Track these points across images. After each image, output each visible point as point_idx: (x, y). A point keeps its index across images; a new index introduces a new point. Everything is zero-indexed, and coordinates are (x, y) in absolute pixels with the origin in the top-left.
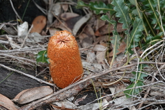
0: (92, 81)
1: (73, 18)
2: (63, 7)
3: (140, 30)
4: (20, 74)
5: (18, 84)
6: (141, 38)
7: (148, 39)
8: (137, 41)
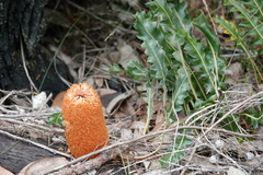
0: (119, 151)
1: (109, 95)
2: (97, 82)
3: (185, 90)
4: (28, 143)
5: (25, 154)
6: (186, 100)
7: (197, 104)
8: (181, 103)
